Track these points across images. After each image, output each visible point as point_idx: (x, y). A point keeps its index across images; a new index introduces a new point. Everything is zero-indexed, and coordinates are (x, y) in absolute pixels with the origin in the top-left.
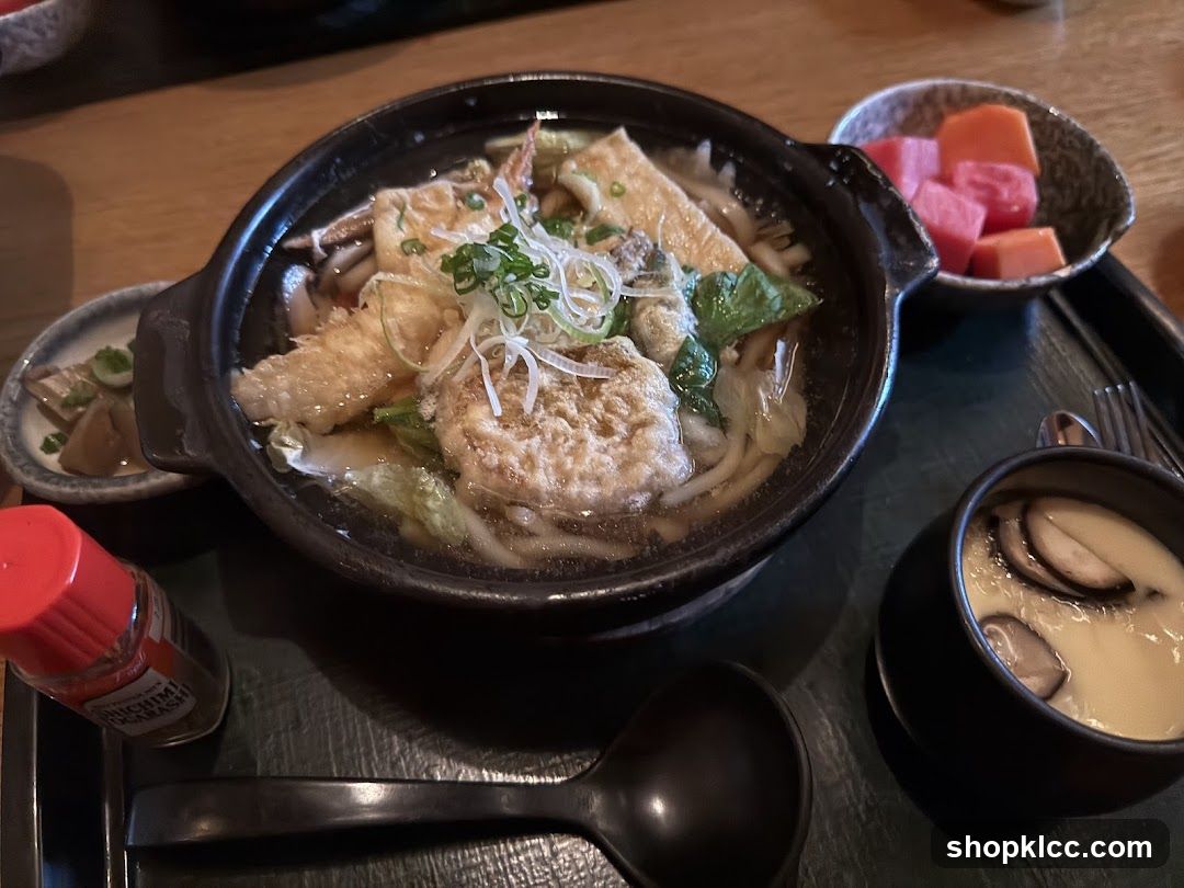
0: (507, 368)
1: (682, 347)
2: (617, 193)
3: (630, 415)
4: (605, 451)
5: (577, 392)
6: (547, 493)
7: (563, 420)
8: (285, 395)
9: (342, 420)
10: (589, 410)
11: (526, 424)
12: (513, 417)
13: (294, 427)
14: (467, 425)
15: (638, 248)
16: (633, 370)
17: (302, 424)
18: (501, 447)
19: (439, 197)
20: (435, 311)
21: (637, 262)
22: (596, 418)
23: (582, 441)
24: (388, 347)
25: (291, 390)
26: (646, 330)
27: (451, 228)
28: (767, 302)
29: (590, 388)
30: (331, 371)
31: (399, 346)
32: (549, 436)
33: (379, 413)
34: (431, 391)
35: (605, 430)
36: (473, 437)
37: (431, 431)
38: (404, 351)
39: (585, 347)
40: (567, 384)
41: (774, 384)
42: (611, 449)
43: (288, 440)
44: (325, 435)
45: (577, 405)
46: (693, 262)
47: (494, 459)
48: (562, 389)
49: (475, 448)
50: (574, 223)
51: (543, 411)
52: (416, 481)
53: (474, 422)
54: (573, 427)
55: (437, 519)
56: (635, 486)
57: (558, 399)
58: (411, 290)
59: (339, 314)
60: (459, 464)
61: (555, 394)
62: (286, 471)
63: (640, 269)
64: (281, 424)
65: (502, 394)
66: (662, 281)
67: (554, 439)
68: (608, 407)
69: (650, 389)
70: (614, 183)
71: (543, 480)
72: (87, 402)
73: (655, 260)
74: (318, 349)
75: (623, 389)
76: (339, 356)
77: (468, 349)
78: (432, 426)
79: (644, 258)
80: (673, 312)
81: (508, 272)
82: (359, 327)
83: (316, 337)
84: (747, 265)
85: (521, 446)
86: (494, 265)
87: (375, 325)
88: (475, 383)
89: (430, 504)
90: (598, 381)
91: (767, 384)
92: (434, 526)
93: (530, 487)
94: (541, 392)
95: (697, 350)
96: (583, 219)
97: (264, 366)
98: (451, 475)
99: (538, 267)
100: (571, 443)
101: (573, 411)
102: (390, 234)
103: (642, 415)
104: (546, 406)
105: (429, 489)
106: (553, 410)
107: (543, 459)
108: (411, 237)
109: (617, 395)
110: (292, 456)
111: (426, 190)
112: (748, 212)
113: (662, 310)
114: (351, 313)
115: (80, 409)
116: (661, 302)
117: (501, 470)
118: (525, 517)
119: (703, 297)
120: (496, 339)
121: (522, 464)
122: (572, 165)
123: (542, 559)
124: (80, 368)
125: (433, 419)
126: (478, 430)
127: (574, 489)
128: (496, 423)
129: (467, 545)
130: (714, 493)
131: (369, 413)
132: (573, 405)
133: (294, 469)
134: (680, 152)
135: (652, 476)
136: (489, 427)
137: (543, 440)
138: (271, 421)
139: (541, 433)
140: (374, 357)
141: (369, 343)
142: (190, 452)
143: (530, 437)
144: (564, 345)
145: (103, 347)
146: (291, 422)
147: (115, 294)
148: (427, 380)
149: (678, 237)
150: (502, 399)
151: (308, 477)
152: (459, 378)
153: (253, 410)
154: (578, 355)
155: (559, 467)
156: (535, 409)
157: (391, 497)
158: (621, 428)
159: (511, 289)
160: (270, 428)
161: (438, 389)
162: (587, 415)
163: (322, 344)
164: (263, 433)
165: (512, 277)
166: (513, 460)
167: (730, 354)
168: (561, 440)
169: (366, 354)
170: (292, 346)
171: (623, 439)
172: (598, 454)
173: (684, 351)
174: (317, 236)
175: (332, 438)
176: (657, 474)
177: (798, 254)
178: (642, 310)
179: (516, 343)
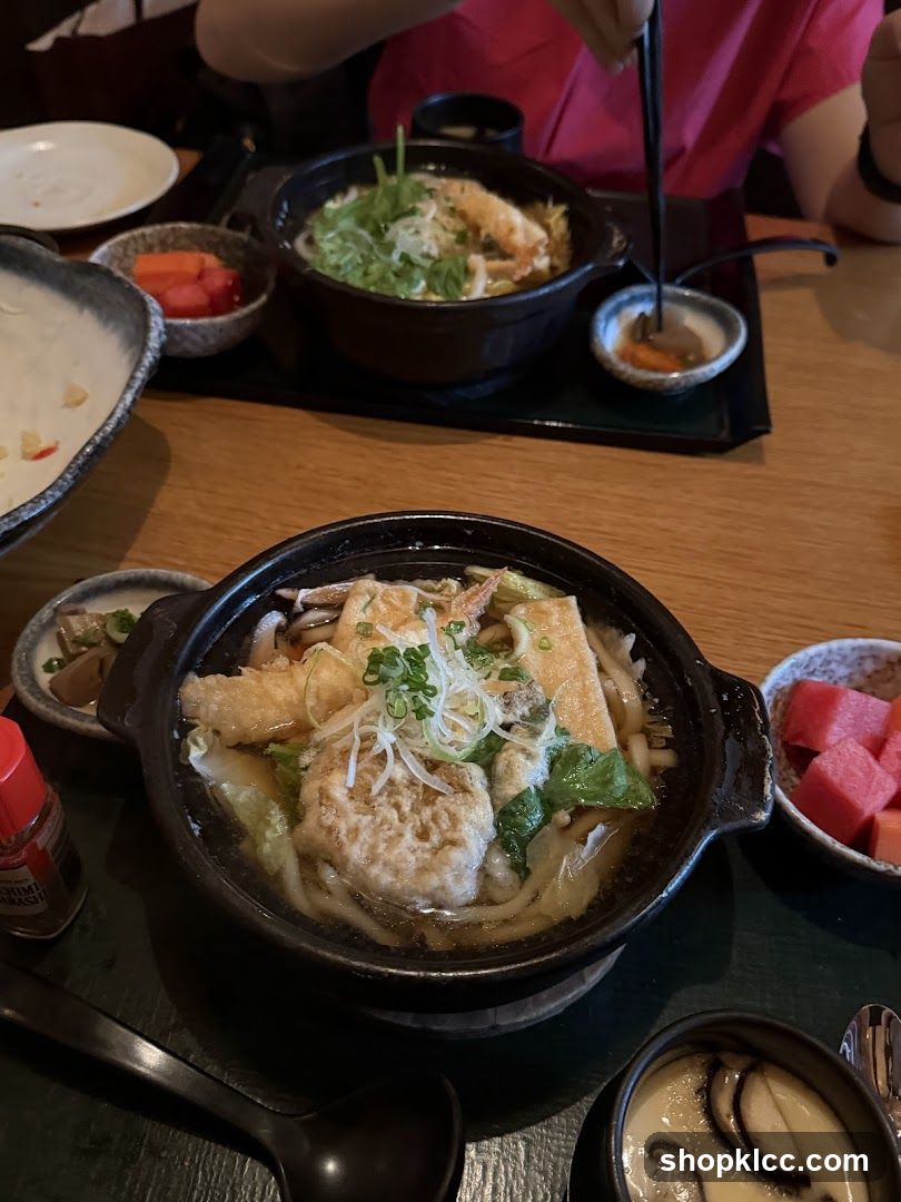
0: (372, 754)
1: (520, 794)
2: (543, 647)
3: (447, 830)
4: (414, 851)
5: (418, 795)
6: (354, 864)
7: (395, 812)
8: (214, 707)
9: (247, 742)
10: (419, 813)
11: (367, 803)
12: (361, 793)
13: (210, 734)
14: (325, 784)
15: (529, 699)
16: (469, 796)
17: (217, 732)
18: (341, 813)
19: (405, 598)
20: (349, 686)
21: (523, 709)
22: (421, 821)
23: (401, 835)
24: (303, 701)
25: (220, 705)
26: (500, 767)
27: (395, 629)
28: (611, 788)
29: (429, 796)
30: (255, 701)
31: (310, 703)
32: (378, 820)
33: (273, 748)
34: (317, 746)
35: (423, 835)
36: (324, 796)
37: (301, 777)
38: (312, 708)
39: (442, 762)
40: (414, 784)
41: (580, 857)
42: (419, 852)
43: (200, 740)
44: (229, 747)
45: (413, 804)
46: (572, 728)
47: (329, 820)
48: (408, 787)
49: (321, 804)
50: (498, 657)
51: (384, 798)
52: (267, 813)
53: (330, 784)
54: (401, 821)
55: (267, 848)
56: (421, 890)
57: (400, 793)
58: (340, 665)
59: (282, 661)
60: (305, 813)
61: (401, 788)
62: (186, 763)
63: (523, 717)
64: (202, 727)
65: (361, 771)
66: (535, 734)
67: (382, 824)
68: (435, 818)
69: (473, 816)
70: (545, 638)
71: (356, 853)
72: (91, 645)
73: (539, 714)
74: (253, 682)
75: (452, 808)
76: (266, 693)
77: (351, 728)
78: (302, 773)
79: (530, 709)
80: (529, 763)
81: (404, 682)
82: (291, 676)
83: (258, 672)
84: (614, 749)
85: (354, 819)
86: (397, 673)
87: (302, 680)
88: (345, 753)
89: (269, 834)
90: (440, 793)
91: (574, 856)
92: (261, 850)
93: (344, 853)
94: (391, 782)
95: (535, 801)
96: (506, 657)
97: (211, 680)
98: (295, 817)
99: (429, 687)
100: (392, 833)
101: (406, 808)
102: (355, 613)
103: (456, 836)
104: (390, 795)
105: (273, 821)
106: (393, 801)
107: (364, 836)
108: (368, 621)
109: (447, 810)
110: (195, 755)
111: (397, 590)
112: (643, 705)
113: (521, 757)
114: (291, 663)
115: (84, 649)
116: (523, 750)
117: (330, 830)
118: (329, 876)
119: (562, 761)
120: (373, 728)
121: (349, 831)
122: (521, 610)
123: (325, 915)
124: (100, 617)
125: (306, 768)
126: (331, 791)
127: (374, 871)
128: (346, 791)
129: (278, 876)
130: (485, 927)
131: (266, 744)
132: (409, 804)
133: (191, 765)
134: (614, 632)
135: (437, 888)
136: (339, 793)
137: (373, 821)
138: (197, 721)
139: (374, 814)
140: (290, 704)
141: (291, 691)
142: (126, 723)
143: (364, 814)
144: (427, 753)
145: (123, 609)
146: (210, 729)
147: (152, 571)
148: (317, 737)
149: (573, 702)
150: (358, 776)
151: (198, 775)
152: (337, 745)
153: (188, 709)
154: (432, 766)
155: (373, 847)
156: (380, 794)
157: (244, 816)
158: (435, 838)
159: (399, 696)
160: (194, 726)
161: (321, 747)
162: (416, 816)
163: (259, 680)
164: (186, 728)
165: (406, 687)
166: (343, 827)
167: (563, 817)
168: (386, 827)
169: (285, 700)
170: (239, 674)
171: (433, 848)
172: (408, 850)
173: (519, 799)
174: (303, 595)
175: (233, 751)
176: (443, 888)
177: (665, 758)
178: (506, 750)
179: (386, 738)
